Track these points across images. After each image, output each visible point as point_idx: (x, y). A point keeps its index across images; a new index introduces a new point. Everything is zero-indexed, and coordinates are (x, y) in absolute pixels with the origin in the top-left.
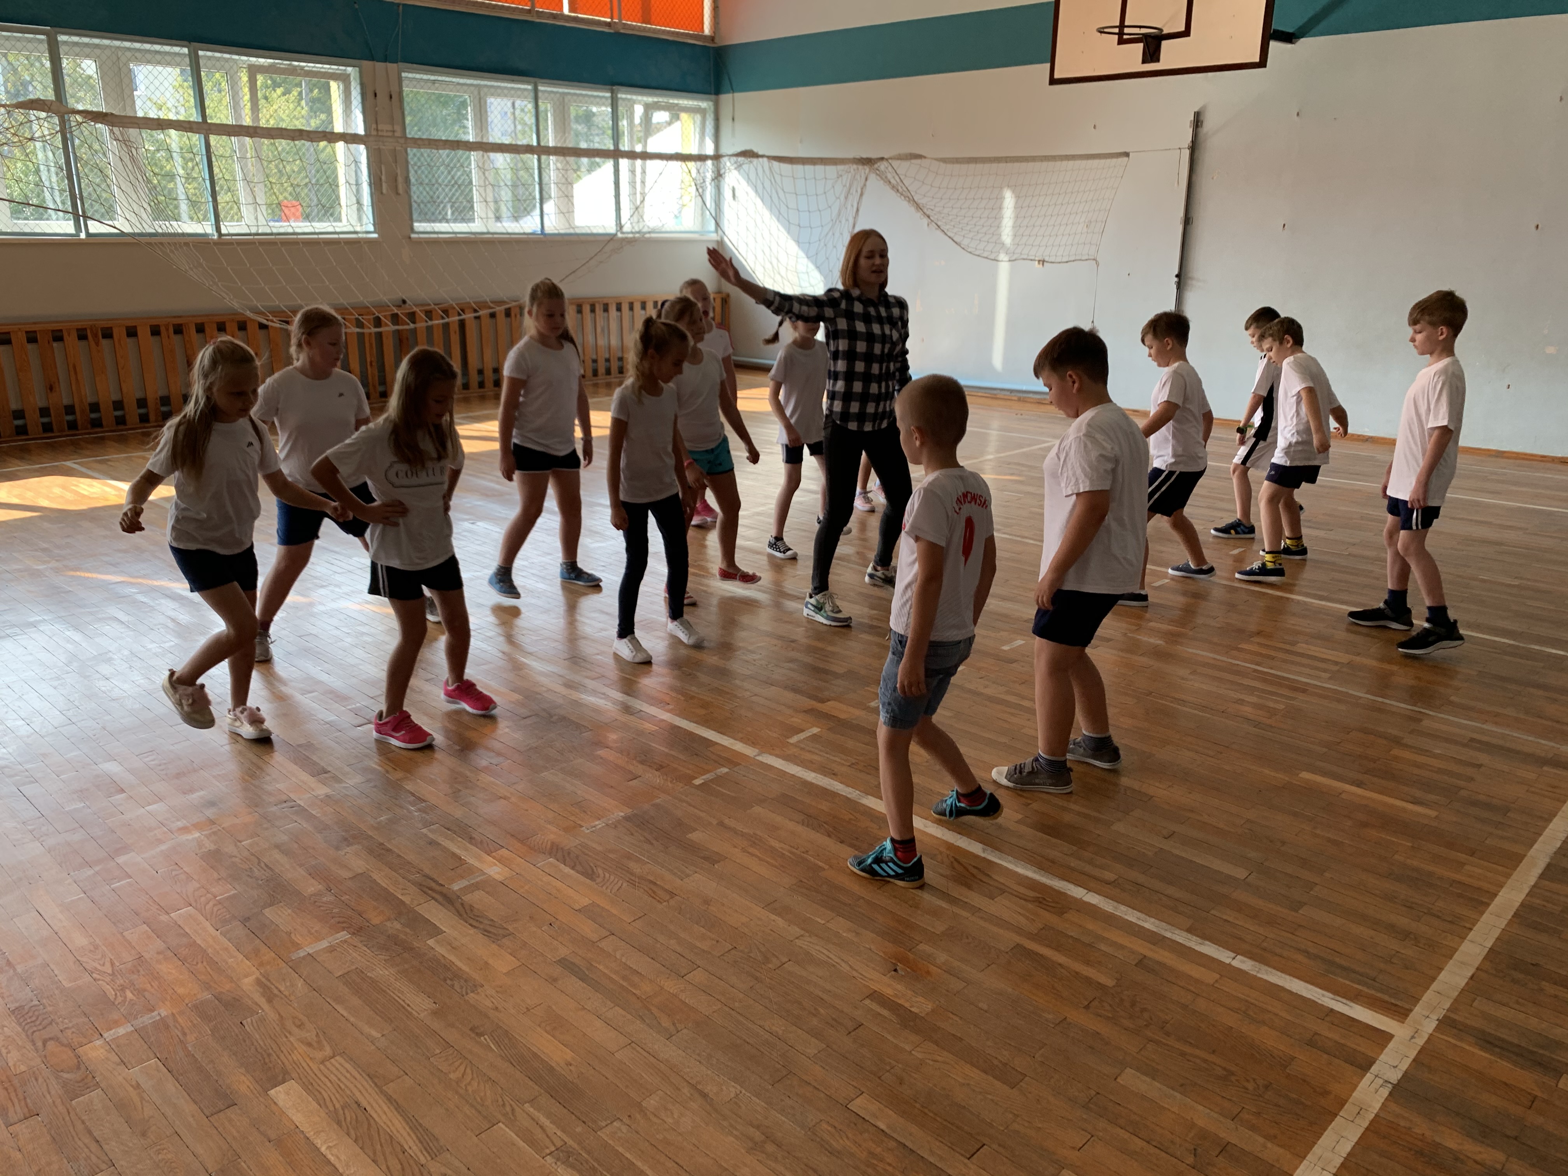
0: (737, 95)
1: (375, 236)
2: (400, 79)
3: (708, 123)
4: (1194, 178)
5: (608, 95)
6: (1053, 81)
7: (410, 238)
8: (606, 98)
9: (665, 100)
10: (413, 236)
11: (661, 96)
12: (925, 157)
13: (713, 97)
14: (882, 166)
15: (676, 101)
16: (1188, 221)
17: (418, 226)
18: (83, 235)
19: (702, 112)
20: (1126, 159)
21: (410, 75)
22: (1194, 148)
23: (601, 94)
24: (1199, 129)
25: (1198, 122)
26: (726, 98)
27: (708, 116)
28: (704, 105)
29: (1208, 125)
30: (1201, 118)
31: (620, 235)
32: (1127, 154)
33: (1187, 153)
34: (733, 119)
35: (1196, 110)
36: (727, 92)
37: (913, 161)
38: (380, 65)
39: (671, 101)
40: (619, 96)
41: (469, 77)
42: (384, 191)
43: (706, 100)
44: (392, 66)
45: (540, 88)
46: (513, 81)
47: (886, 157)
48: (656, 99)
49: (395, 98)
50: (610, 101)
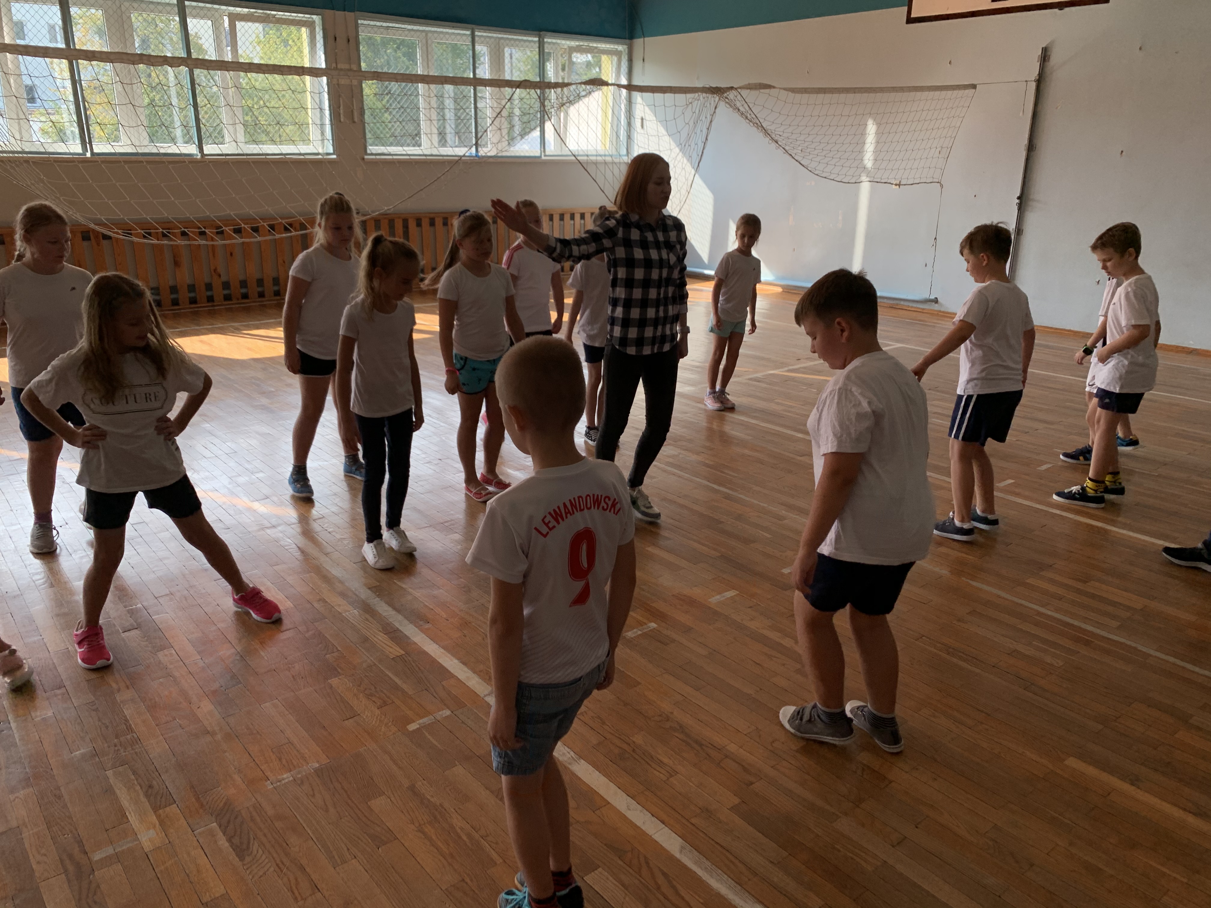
0: (646, 39)
1: (335, 157)
2: (357, 26)
3: (622, 63)
4: (1040, 106)
5: (536, 39)
6: (910, 20)
7: (363, 159)
8: (534, 42)
9: (586, 44)
10: (366, 157)
11: (582, 40)
12: (774, 87)
13: (627, 41)
14: (731, 95)
15: (595, 45)
16: (1031, 147)
17: (373, 149)
18: (88, 155)
19: (618, 54)
20: (974, 90)
21: (366, 22)
22: (1040, 81)
23: (530, 39)
24: (1047, 63)
25: (1045, 56)
26: (638, 42)
27: (623, 57)
28: (620, 48)
29: (1055, 59)
30: (1049, 53)
31: (543, 158)
32: (974, 87)
33: (1033, 85)
34: (643, 60)
35: (1044, 46)
36: (640, 37)
37: (762, 91)
38: (339, 14)
39: (591, 45)
40: (545, 40)
41: (417, 24)
42: (342, 120)
43: (622, 44)
44: (350, 15)
45: (476, 33)
46: (453, 27)
47: (735, 86)
48: (577, 44)
49: (353, 41)
50: (537, 45)
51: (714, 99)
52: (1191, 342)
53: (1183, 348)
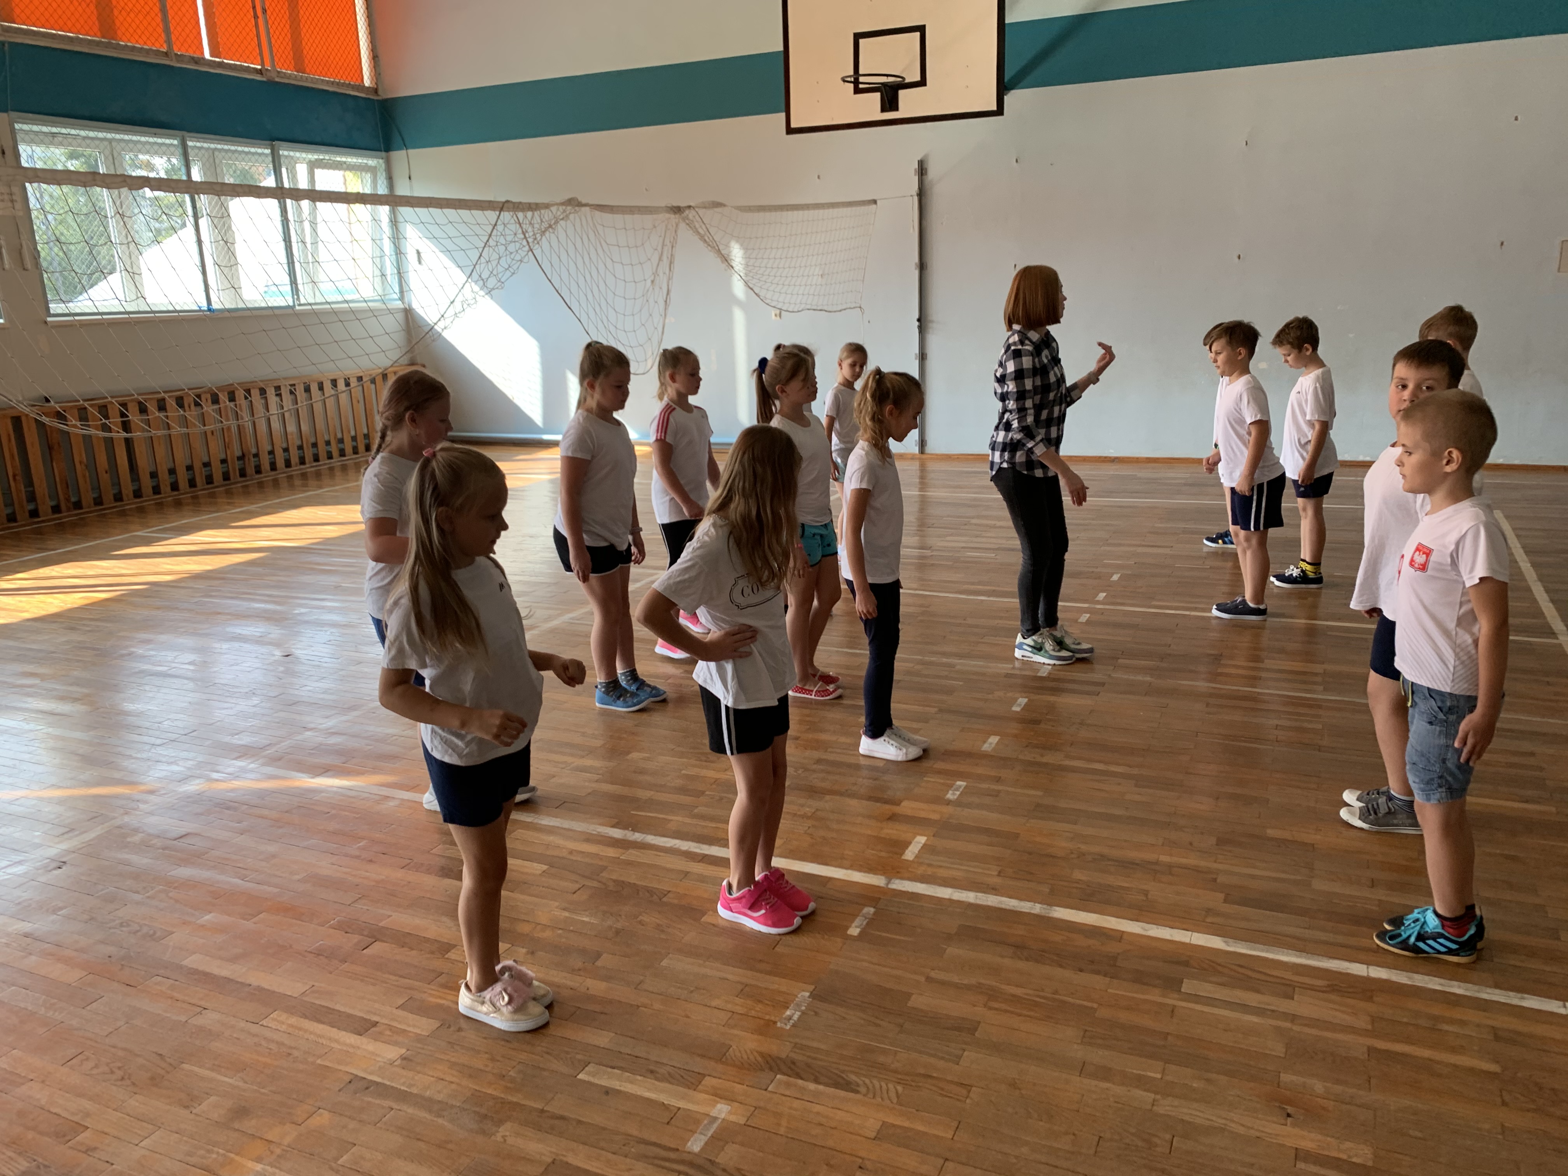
0: (411, 151)
2: (13, 131)
3: (380, 182)
4: (924, 223)
5: (268, 151)
6: (790, 131)
7: (46, 322)
8: (266, 155)
9: (327, 157)
10: (49, 319)
11: (326, 152)
12: (724, 205)
13: (383, 154)
14: (691, 214)
15: (344, 159)
16: (922, 266)
17: (55, 307)
19: (372, 170)
20: (874, 206)
21: (25, 127)
22: (922, 194)
23: (260, 151)
24: (924, 177)
25: (922, 170)
26: (399, 156)
27: (379, 174)
28: (372, 162)
29: (933, 173)
30: (925, 166)
31: (297, 308)
32: (875, 202)
33: (916, 199)
34: (410, 178)
35: (919, 159)
36: (399, 149)
37: (716, 210)
39: (338, 159)
40: (281, 152)
41: (99, 129)
42: (7, 266)
43: (377, 157)
44: (2, 116)
46: (155, 135)
47: (692, 204)
48: (316, 157)
50: (270, 158)
51: (673, 218)
52: (1112, 451)
53: (1106, 457)
